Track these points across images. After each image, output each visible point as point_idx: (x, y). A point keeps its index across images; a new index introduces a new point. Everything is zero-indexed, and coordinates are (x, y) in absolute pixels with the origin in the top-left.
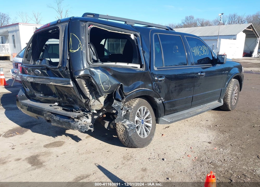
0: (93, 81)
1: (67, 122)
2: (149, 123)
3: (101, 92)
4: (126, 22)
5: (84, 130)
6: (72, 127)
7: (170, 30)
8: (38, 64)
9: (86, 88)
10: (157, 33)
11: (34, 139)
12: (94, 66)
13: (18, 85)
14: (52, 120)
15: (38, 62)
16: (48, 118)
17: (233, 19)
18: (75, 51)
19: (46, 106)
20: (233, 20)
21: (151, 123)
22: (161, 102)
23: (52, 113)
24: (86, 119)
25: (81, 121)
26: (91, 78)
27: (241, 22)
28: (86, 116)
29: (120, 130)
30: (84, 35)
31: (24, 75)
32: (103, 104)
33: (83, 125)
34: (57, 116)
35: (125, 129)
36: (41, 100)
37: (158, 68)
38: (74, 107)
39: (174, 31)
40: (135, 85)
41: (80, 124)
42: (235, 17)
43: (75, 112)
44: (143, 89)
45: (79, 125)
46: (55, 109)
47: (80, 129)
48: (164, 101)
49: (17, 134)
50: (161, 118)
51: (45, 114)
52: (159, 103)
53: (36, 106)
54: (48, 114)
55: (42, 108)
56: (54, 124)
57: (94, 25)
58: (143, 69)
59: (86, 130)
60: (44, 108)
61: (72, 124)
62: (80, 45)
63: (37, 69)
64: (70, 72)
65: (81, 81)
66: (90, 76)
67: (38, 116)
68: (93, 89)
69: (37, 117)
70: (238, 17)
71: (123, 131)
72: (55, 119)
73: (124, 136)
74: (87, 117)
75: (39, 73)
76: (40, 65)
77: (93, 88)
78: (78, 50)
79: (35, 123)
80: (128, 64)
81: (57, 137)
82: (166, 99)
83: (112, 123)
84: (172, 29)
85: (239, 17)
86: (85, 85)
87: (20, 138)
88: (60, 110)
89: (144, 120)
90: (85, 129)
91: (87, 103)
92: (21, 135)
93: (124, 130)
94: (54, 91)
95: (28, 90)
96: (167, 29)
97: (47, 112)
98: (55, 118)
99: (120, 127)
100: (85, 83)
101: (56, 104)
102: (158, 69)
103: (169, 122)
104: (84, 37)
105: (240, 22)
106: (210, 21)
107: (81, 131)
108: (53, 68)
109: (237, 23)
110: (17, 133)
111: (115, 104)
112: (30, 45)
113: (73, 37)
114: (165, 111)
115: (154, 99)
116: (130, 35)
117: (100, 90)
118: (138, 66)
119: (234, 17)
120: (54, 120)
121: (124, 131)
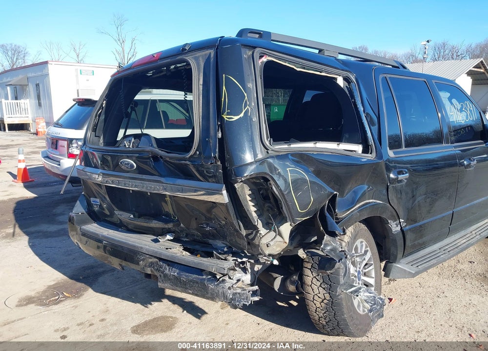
0: (274, 188)
1: (197, 283)
2: (368, 276)
3: (291, 215)
4: (320, 51)
5: (240, 302)
6: (209, 295)
7: (401, 69)
8: (129, 145)
9: (251, 204)
10: (385, 75)
11: (107, 311)
12: (278, 154)
13: (52, 180)
14: (160, 276)
15: (130, 142)
16: (148, 271)
17: (442, 50)
18: (236, 118)
19: (143, 242)
20: (442, 54)
21: (373, 275)
22: (399, 228)
23: (161, 259)
24: (240, 275)
25: (230, 278)
26: (272, 182)
27: (457, 56)
28: (240, 268)
29: (316, 297)
30: (253, 80)
31: (88, 169)
32: (287, 240)
33: (239, 291)
34: (173, 267)
35: (328, 298)
36: (130, 227)
37: (395, 153)
38: (211, 245)
39: (408, 70)
40: (355, 193)
41: (229, 288)
42: (446, 48)
43: (219, 258)
44: (371, 201)
45: (229, 291)
46: (167, 249)
47: (232, 299)
48: (406, 226)
49: (66, 298)
50: (394, 264)
51: (143, 260)
52: (394, 232)
53: (118, 241)
54: (150, 260)
55: (135, 246)
56: (166, 285)
57: (269, 56)
58: (371, 157)
59: (246, 303)
60: (142, 248)
61: (211, 286)
62: (246, 102)
63: (128, 157)
64: (224, 168)
65: (243, 188)
66: (268, 177)
67: (124, 263)
68: (269, 207)
69: (120, 265)
70: (450, 47)
71: (322, 302)
72: (169, 273)
73: (325, 313)
74: (245, 270)
75: (132, 166)
76: (135, 149)
77: (269, 204)
78: (242, 115)
79: (101, 270)
80: (338, 144)
81: (151, 304)
82: (407, 221)
83: (291, 280)
84: (404, 67)
85: (453, 47)
86: (249, 198)
87: (76, 307)
88: (177, 251)
89: (361, 270)
90: (244, 299)
91: (251, 237)
92: (77, 300)
93: (325, 299)
94: (168, 208)
95: (96, 201)
96: (393, 66)
97: (147, 256)
98: (167, 272)
99: (316, 292)
100: (250, 192)
101: (169, 237)
102: (395, 155)
103: (414, 272)
104: (252, 84)
105: (455, 56)
106: (398, 55)
107: (233, 305)
108: (171, 158)
109: (448, 59)
110: (67, 295)
111: (326, 245)
112: (102, 104)
113: (229, 83)
114: (406, 248)
115: (388, 223)
116: (336, 79)
117: (289, 209)
118: (359, 148)
119: (443, 48)
120: (166, 276)
121: (325, 301)
